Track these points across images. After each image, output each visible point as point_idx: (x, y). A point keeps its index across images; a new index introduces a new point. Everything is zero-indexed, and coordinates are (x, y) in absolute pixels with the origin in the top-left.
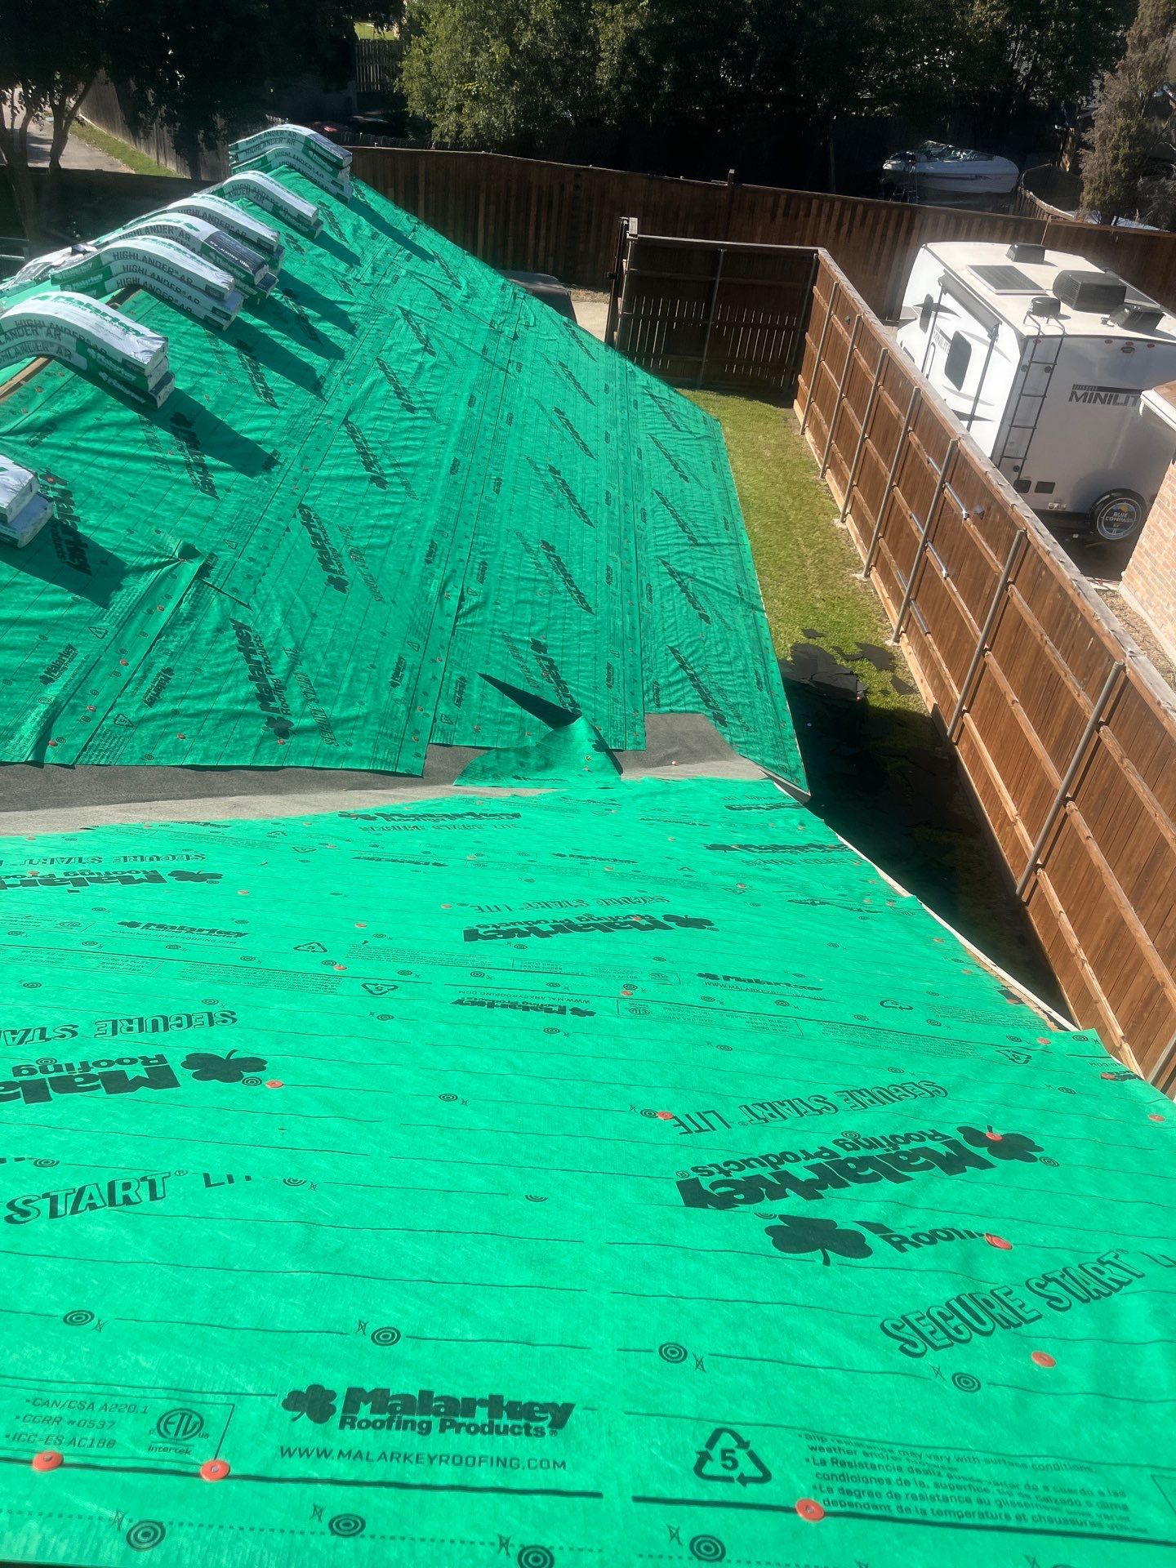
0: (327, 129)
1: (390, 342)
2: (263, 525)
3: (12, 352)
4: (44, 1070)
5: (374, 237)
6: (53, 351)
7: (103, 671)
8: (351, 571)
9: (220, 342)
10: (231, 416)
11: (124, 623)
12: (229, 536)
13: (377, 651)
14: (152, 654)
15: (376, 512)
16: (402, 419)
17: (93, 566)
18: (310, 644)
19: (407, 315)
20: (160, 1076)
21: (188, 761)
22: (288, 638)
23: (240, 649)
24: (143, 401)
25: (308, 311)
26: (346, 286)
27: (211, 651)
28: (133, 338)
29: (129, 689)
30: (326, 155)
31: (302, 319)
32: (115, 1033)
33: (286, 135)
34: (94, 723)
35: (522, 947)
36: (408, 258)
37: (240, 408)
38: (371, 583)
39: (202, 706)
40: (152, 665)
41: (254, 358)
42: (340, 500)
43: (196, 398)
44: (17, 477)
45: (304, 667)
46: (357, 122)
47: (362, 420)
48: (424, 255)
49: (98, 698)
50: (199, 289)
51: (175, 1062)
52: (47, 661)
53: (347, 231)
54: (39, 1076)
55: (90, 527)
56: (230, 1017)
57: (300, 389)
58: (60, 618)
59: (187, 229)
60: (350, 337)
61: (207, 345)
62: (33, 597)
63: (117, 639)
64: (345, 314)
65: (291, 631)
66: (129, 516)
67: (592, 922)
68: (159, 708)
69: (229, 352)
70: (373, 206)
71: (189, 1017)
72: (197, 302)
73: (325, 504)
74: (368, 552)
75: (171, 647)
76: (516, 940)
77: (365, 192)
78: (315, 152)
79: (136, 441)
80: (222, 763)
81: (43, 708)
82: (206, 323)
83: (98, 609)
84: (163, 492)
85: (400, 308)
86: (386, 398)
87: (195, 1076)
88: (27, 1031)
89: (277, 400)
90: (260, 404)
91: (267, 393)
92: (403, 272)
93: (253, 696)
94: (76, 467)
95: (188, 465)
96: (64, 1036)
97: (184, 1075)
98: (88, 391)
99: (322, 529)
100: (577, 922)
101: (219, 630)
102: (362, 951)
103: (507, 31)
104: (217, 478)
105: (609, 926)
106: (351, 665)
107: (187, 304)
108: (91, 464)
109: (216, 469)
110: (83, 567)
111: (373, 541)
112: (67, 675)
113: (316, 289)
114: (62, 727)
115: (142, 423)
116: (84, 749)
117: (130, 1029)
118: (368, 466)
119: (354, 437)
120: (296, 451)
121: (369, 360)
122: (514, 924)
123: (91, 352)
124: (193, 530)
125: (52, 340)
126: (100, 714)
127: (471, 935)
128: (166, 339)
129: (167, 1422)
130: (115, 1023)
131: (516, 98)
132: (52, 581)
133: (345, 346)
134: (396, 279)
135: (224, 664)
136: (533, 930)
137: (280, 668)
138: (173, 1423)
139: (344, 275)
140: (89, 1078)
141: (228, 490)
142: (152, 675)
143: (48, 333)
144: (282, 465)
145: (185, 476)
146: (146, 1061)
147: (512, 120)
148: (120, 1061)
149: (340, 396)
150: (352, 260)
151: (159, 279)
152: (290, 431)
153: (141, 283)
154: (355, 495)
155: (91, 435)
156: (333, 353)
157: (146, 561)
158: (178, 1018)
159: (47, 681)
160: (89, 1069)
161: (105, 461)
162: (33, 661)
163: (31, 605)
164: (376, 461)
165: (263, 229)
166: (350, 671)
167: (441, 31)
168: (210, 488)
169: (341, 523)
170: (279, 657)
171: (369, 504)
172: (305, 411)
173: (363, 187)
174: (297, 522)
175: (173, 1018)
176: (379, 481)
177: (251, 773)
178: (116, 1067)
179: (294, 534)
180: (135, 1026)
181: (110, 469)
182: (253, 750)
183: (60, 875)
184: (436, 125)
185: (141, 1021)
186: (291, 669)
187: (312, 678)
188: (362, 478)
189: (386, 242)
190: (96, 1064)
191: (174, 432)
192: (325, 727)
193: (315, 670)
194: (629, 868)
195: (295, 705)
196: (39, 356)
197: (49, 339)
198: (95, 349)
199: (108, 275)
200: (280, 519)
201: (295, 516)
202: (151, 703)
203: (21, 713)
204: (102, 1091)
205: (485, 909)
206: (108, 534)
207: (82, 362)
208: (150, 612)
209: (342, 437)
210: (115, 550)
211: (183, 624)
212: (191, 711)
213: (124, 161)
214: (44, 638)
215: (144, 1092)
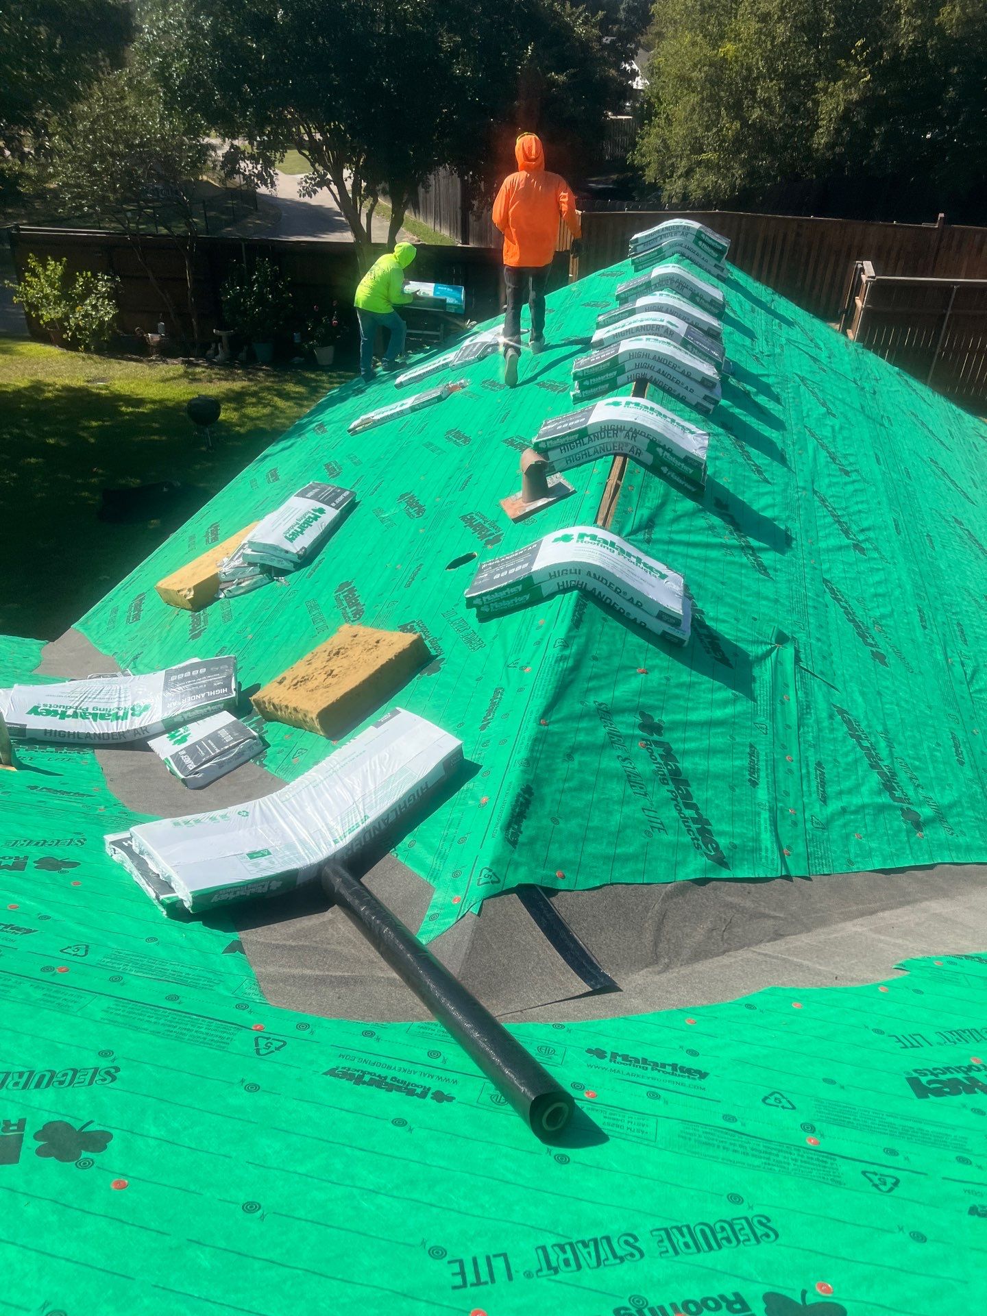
1: (805, 409)
2: (810, 603)
3: (591, 451)
5: (753, 311)
6: (626, 450)
7: (781, 769)
8: (881, 643)
10: (747, 496)
11: (773, 716)
12: (795, 617)
14: (802, 748)
15: (871, 580)
16: (846, 484)
17: (730, 659)
18: (890, 725)
19: (803, 381)
21: (877, 866)
22: (875, 720)
23: (851, 736)
24: (692, 490)
25: (748, 387)
26: (757, 359)
27: (835, 740)
28: (689, 436)
29: (805, 788)
30: (713, 243)
33: (681, 229)
34: (801, 827)
36: (780, 326)
37: (749, 487)
38: (899, 655)
39: (856, 800)
40: (807, 759)
41: (737, 438)
42: (845, 571)
43: (720, 481)
44: (676, 582)
45: (897, 750)
48: (790, 324)
49: (791, 800)
50: (696, 380)
53: (738, 308)
55: (713, 619)
57: (775, 463)
58: (734, 716)
59: (670, 327)
60: (780, 407)
62: (709, 696)
63: (776, 733)
66: (730, 605)
68: (831, 806)
69: (721, 435)
70: (741, 282)
72: (692, 391)
73: (838, 576)
74: (883, 622)
75: (810, 738)
78: (701, 239)
79: (703, 529)
81: (765, 815)
83: (751, 704)
84: (739, 578)
85: (796, 374)
89: (766, 476)
90: (758, 482)
91: (758, 470)
92: (783, 340)
93: (881, 786)
94: (680, 560)
95: (742, 548)
98: (658, 485)
99: (846, 601)
101: (831, 717)
104: (764, 558)
108: (687, 556)
109: (760, 550)
110: (725, 661)
111: (881, 610)
112: (763, 776)
114: (784, 834)
115: (700, 511)
116: (808, 858)
118: (846, 533)
119: (826, 507)
120: (798, 525)
121: (801, 428)
124: (772, 614)
126: (800, 817)
132: (713, 678)
133: (783, 417)
135: (848, 752)
137: (884, 753)
139: (751, 349)
141: (776, 570)
142: (812, 771)
143: (627, 436)
144: (796, 540)
149: (800, 466)
150: (751, 335)
151: (663, 374)
153: (648, 377)
154: (850, 564)
155: (677, 527)
156: (778, 424)
157: (759, 650)
159: (753, 783)
161: (694, 552)
162: (737, 763)
163: (712, 704)
164: (849, 528)
165: (710, 320)
168: (764, 570)
169: (855, 595)
170: (878, 742)
171: (863, 572)
172: (787, 484)
176: (859, 548)
179: (832, 609)
181: (699, 559)
182: (908, 846)
184: (665, 190)
186: (891, 754)
187: (908, 762)
188: (848, 547)
189: (761, 313)
191: (722, 517)
192: (941, 816)
193: (906, 753)
195: (911, 793)
199: (622, 371)
200: (818, 596)
201: (825, 591)
202: (824, 800)
203: (753, 820)
207: (648, 458)
208: (782, 702)
209: (819, 507)
211: (807, 713)
214: (733, 738)
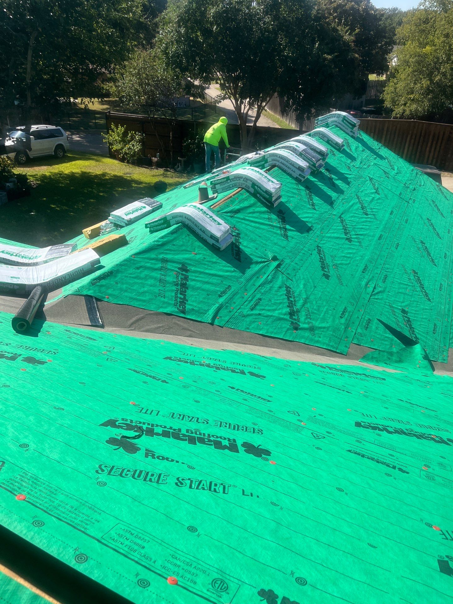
0: (352, 112)
1: (362, 189)
2: (303, 252)
3: (231, 186)
4: (196, 434)
5: (363, 151)
6: (244, 186)
7: (238, 296)
8: (332, 272)
9: (300, 186)
10: (298, 212)
11: (249, 280)
12: (290, 254)
13: (337, 303)
14: (256, 292)
15: (346, 251)
16: (362, 218)
17: (242, 259)
18: (312, 297)
19: (371, 179)
20: (233, 447)
21: (261, 333)
22: (304, 294)
23: (286, 295)
24: (270, 205)
25: (333, 176)
26: (349, 168)
27: (276, 294)
28: (270, 183)
29: (245, 304)
30: (350, 122)
31: (331, 179)
32: (220, 426)
33: (337, 115)
34: (232, 313)
35: (380, 435)
36: (375, 159)
37: (302, 209)
38: (339, 278)
39: (269, 313)
40: (255, 296)
41: (310, 192)
42: (333, 245)
43: (287, 205)
44: (225, 227)
45: (308, 305)
46: (364, 110)
47: (346, 217)
48: (382, 158)
49: (235, 305)
50: (296, 168)
51: (239, 443)
52: (222, 290)
53: (353, 148)
54: (194, 435)
55: (244, 246)
56: (261, 431)
57: (325, 204)
58: (228, 276)
59: (296, 147)
60: (347, 186)
61: (295, 187)
62: (221, 268)
63: (245, 285)
64: (347, 178)
65: (306, 291)
66: (257, 244)
67: (412, 432)
68: (254, 312)
69: (302, 190)
70: (365, 140)
71: (246, 428)
72: (294, 172)
73: (327, 247)
74: (340, 266)
75: (262, 291)
76: (377, 431)
77: (362, 135)
78: (346, 121)
79: (264, 218)
80: (272, 336)
81: (217, 305)
82: (296, 179)
83: (241, 274)
84: (270, 236)
85: (369, 177)
86: (357, 209)
87: (245, 451)
88: (193, 418)
89: (316, 207)
90: (310, 208)
91: (313, 205)
92: (372, 164)
93: (287, 313)
94: (244, 225)
95: (280, 228)
96: (204, 423)
97: (241, 449)
98: (252, 200)
99: (324, 255)
100: (406, 431)
101: (280, 287)
102: (313, 419)
103: (430, 75)
104: (289, 233)
105: (420, 436)
106: (326, 307)
107: (291, 172)
108: (248, 225)
109: (290, 230)
110: (239, 260)
111: (343, 262)
112: (227, 295)
113: (338, 169)
114: (222, 313)
115: (268, 212)
116: (227, 322)
117: (226, 426)
118: (346, 234)
119: (342, 223)
120: (319, 226)
121: (353, 195)
122: (377, 424)
123: (256, 187)
124: (278, 251)
125: (244, 183)
126: (235, 310)
127: (358, 424)
128: (282, 184)
129: (215, 582)
130: (221, 422)
131: (429, 100)
132: (228, 263)
133: (345, 189)
134: (369, 166)
135: (280, 299)
136: (385, 429)
137: (299, 305)
138: (217, 583)
139: (349, 164)
140: (210, 441)
141: (293, 238)
142: (254, 300)
143: (244, 180)
144: (314, 231)
145: (279, 232)
146: (229, 440)
147: (427, 108)
148: (221, 437)
149: (339, 208)
150: (353, 159)
151: (283, 164)
152: (319, 219)
153: (277, 165)
154: (339, 244)
155: (251, 215)
156: (340, 191)
157: (260, 260)
158: (242, 427)
159: (220, 296)
160: (210, 437)
161: (253, 224)
162: (218, 289)
163: (220, 270)
164: (349, 232)
165: (322, 147)
166: (325, 310)
167: (403, 76)
168: (286, 237)
169: (331, 254)
170: (299, 300)
171: (344, 248)
172: (326, 212)
173: (362, 133)
174: (315, 252)
175: (241, 427)
176: (349, 240)
177: (282, 341)
178: (219, 439)
179: (313, 256)
180: (228, 426)
181: (254, 227)
182: (284, 333)
183: (212, 364)
184: (394, 110)
185: (230, 424)
186: (303, 305)
187: (310, 310)
188: (343, 238)
189: (368, 152)
190: (213, 436)
191: (278, 216)
192: (312, 329)
193: (312, 307)
194: (433, 413)
195: (302, 319)
196: (239, 188)
197: (243, 182)
198: (257, 186)
199: (266, 162)
200: (309, 250)
201: (315, 250)
202: (252, 309)
203: (210, 306)
204: (213, 447)
205: (365, 415)
206: (249, 249)
207: (252, 190)
208: (258, 277)
209: (338, 223)
210: (250, 255)
211: (268, 283)
212: (265, 315)
213: (278, 124)
214: (222, 281)
215: (227, 451)
